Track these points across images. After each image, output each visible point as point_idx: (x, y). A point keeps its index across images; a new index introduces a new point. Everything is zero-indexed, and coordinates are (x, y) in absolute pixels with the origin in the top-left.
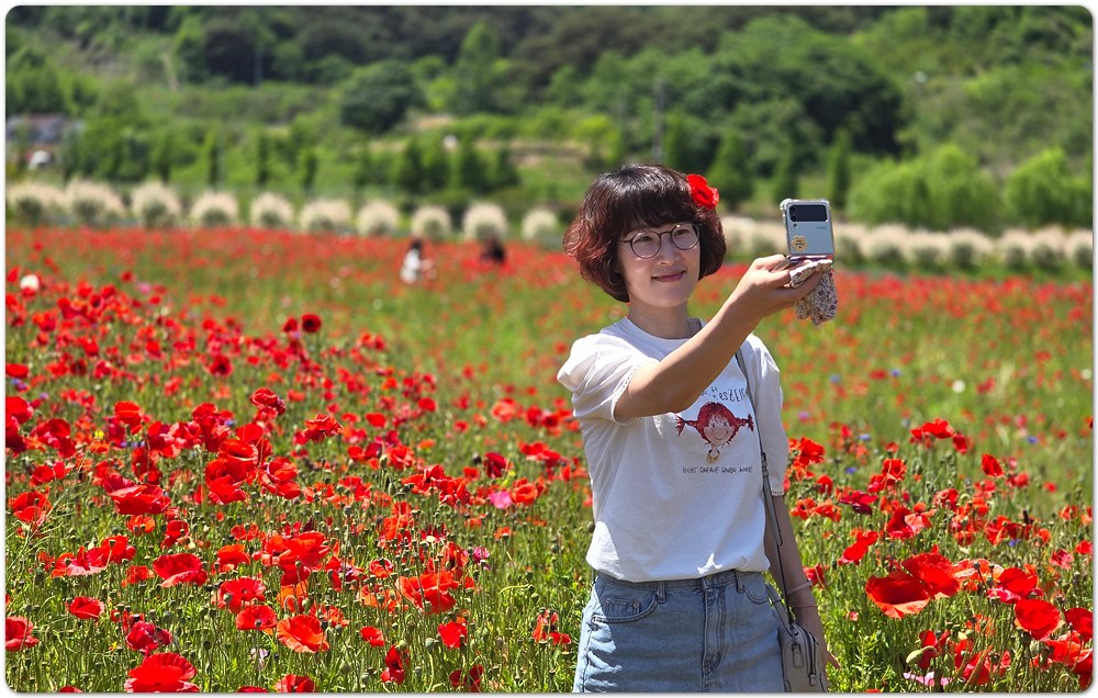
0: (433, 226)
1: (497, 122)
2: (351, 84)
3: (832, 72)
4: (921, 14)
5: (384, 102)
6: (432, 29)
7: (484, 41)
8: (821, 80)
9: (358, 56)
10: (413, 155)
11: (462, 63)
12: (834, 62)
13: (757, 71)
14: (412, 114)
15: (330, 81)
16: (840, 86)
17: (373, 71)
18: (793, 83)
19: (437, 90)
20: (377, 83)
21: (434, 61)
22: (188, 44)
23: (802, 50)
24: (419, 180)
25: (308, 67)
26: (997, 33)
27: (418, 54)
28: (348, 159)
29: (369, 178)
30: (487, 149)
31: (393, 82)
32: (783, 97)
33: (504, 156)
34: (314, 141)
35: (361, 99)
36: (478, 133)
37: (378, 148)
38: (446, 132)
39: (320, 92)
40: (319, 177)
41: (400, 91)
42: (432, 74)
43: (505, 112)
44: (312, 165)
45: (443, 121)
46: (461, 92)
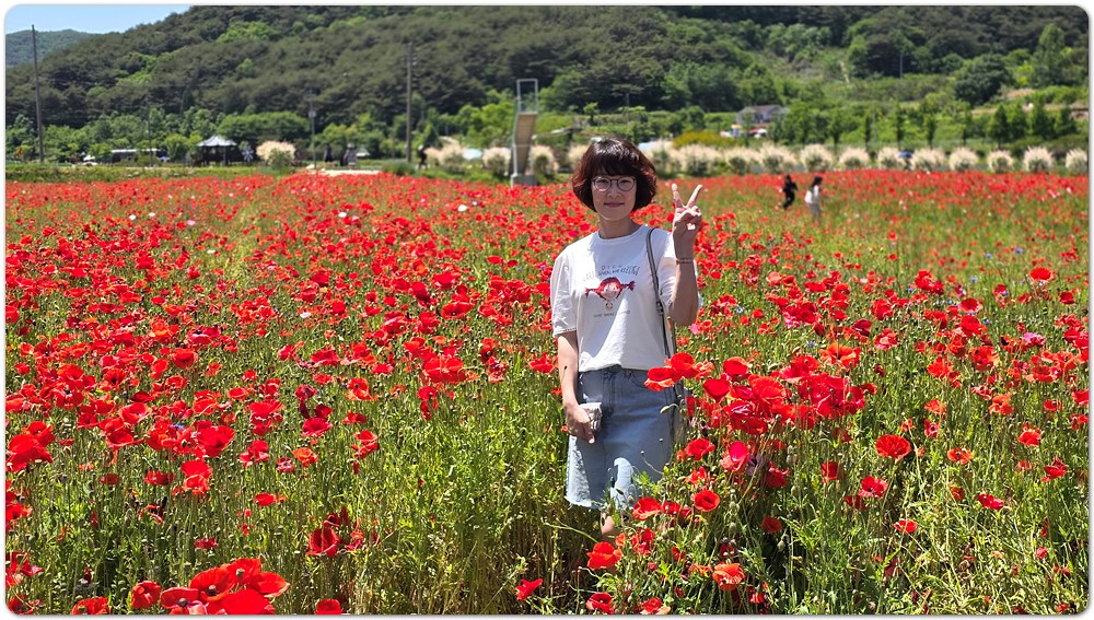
1: (1065, 90)
2: (963, 71)
5: (985, 82)
7: (1055, 36)
9: (969, 53)
10: (1001, 116)
11: (1039, 52)
14: (1004, 88)
15: (949, 71)
17: (978, 61)
19: (1021, 73)
20: (980, 69)
21: (1022, 52)
22: (856, 53)
24: (1009, 132)
25: (935, 62)
27: (1011, 48)
28: (957, 120)
29: (971, 133)
30: (1053, 109)
31: (990, 68)
33: (1065, 113)
34: (936, 111)
35: (969, 81)
36: (1049, 100)
37: (978, 113)
38: (1028, 100)
39: (943, 78)
40: (937, 133)
41: (997, 73)
42: (1021, 60)
43: (1069, 84)
44: (932, 126)
45: (1029, 92)
46: (1039, 72)
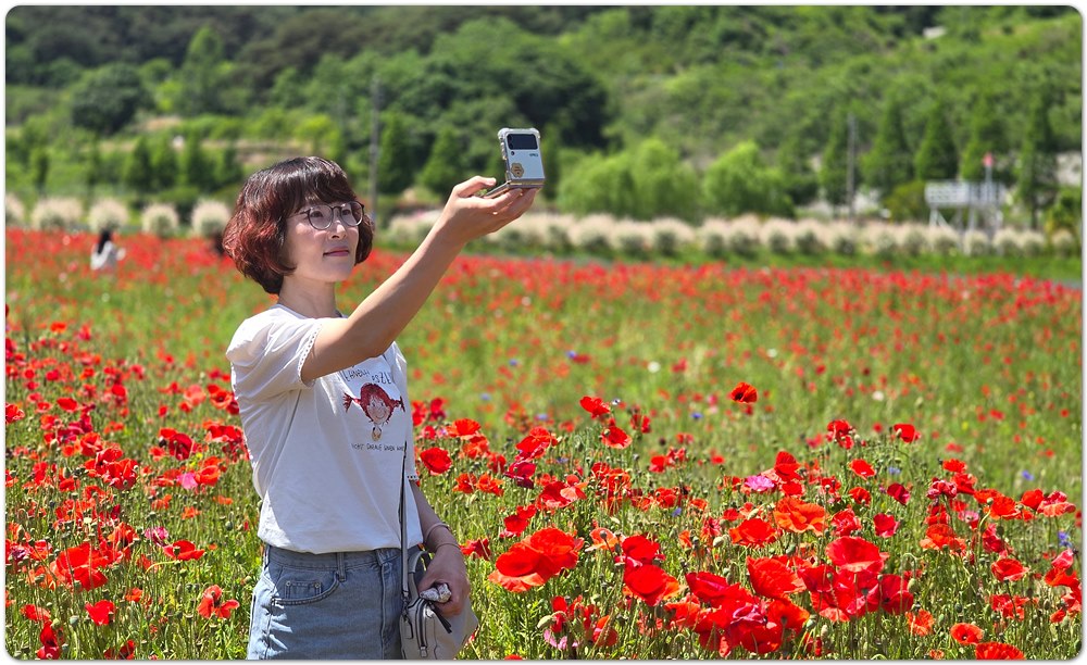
0: (162, 223)
1: (224, 123)
2: (81, 86)
3: (541, 71)
4: (623, 15)
5: (113, 103)
6: (159, 33)
7: (209, 44)
8: (531, 78)
9: (88, 59)
10: (143, 155)
11: (188, 66)
12: (543, 62)
13: (470, 71)
14: (140, 114)
15: (60, 84)
16: (549, 84)
17: (103, 73)
18: (504, 81)
19: (165, 92)
20: (106, 85)
21: (162, 63)
23: (513, 51)
24: (149, 178)
25: (39, 70)
26: (695, 34)
27: (146, 57)
28: (81, 159)
29: (100, 177)
30: (213, 148)
31: (121, 84)
32: (495, 95)
33: (230, 155)
34: (45, 142)
35: (91, 101)
36: (206, 133)
37: (108, 148)
38: (175, 133)
39: (51, 94)
40: (51, 176)
41: (130, 92)
42: (160, 76)
43: (231, 113)
44: (44, 165)
45: (171, 122)
46: (188, 94)
